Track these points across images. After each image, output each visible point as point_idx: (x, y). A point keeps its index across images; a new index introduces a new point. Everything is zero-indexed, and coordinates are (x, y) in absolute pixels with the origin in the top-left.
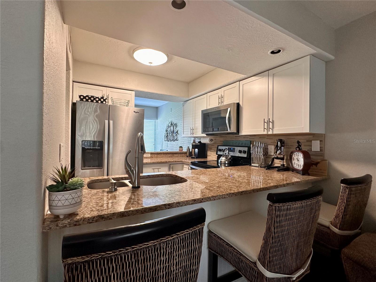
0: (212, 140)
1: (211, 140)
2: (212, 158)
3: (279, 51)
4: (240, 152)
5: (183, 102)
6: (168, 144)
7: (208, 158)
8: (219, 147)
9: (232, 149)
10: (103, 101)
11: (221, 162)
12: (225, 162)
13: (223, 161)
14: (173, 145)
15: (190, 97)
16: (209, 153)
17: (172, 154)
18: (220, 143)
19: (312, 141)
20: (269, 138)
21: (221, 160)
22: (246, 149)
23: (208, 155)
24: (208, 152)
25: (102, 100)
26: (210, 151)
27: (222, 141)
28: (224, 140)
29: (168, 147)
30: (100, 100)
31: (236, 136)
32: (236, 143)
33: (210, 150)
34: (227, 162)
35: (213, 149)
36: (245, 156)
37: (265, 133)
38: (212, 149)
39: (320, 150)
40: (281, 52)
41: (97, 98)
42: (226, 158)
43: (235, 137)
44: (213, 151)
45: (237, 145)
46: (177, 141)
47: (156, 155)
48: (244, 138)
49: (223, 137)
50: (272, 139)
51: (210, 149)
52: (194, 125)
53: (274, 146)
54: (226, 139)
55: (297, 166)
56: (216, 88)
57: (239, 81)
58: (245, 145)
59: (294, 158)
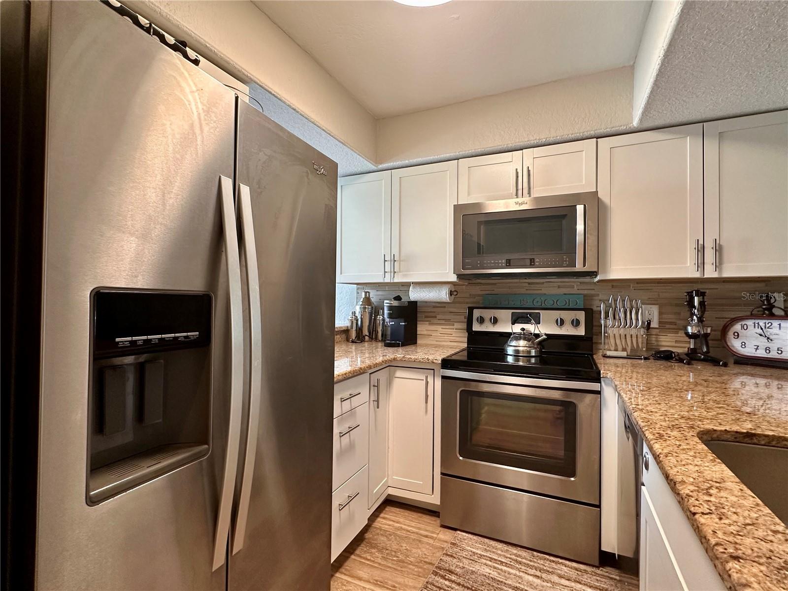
0: (454, 293)
2: (437, 341)
4: (561, 323)
8: (475, 310)
9: (529, 316)
12: (530, 351)
16: (422, 328)
18: (472, 300)
20: (642, 288)
21: (516, 348)
22: (581, 316)
23: (418, 332)
24: (418, 326)
26: (428, 323)
27: (479, 295)
31: (529, 283)
34: (535, 351)
35: (439, 317)
36: (581, 331)
42: (530, 341)
43: (527, 285)
44: (443, 322)
48: (559, 287)
49: (481, 283)
51: (426, 317)
53: (657, 306)
54: (493, 290)
55: (756, 351)
56: (505, 146)
57: (597, 138)
58: (568, 304)
59: (742, 333)
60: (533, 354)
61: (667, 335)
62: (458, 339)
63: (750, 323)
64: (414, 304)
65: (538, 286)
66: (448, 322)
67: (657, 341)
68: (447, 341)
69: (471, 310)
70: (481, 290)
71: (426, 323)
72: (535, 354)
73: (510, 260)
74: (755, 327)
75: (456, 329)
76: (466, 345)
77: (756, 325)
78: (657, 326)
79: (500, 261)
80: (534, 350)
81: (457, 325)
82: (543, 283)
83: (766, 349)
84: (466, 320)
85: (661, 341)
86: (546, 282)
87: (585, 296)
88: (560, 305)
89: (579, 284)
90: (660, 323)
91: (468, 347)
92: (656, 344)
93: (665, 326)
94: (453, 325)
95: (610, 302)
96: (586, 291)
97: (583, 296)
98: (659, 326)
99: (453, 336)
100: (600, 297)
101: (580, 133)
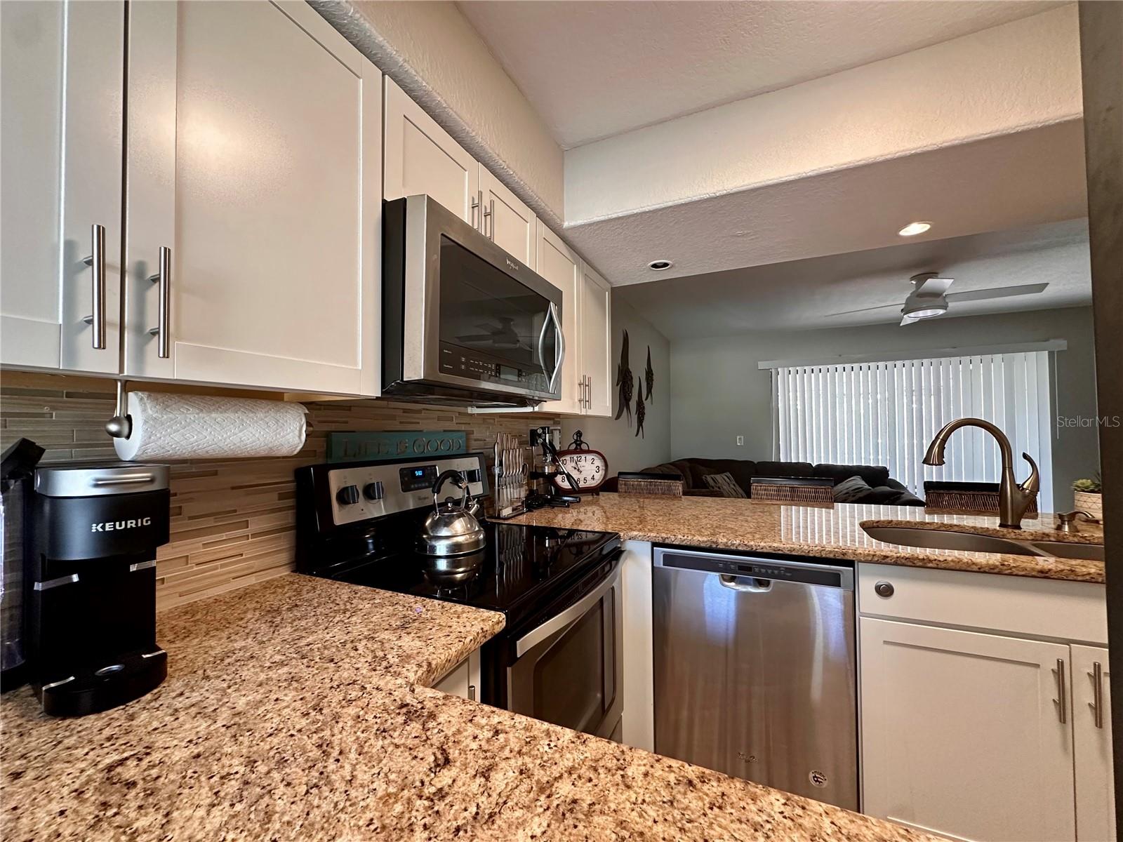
8: (332, 473)
9: (421, 473)
22: (475, 464)
31: (405, 411)
36: (479, 489)
48: (439, 419)
54: (346, 422)
58: (451, 447)
62: (257, 564)
63: (568, 458)
66: (229, 519)
68: (227, 581)
73: (500, 366)
74: (571, 462)
75: (254, 535)
77: (572, 459)
81: (257, 524)
82: (419, 411)
84: (290, 502)
89: (457, 414)
94: (246, 525)
96: (463, 426)
97: (464, 433)
99: (245, 560)
100: (475, 435)
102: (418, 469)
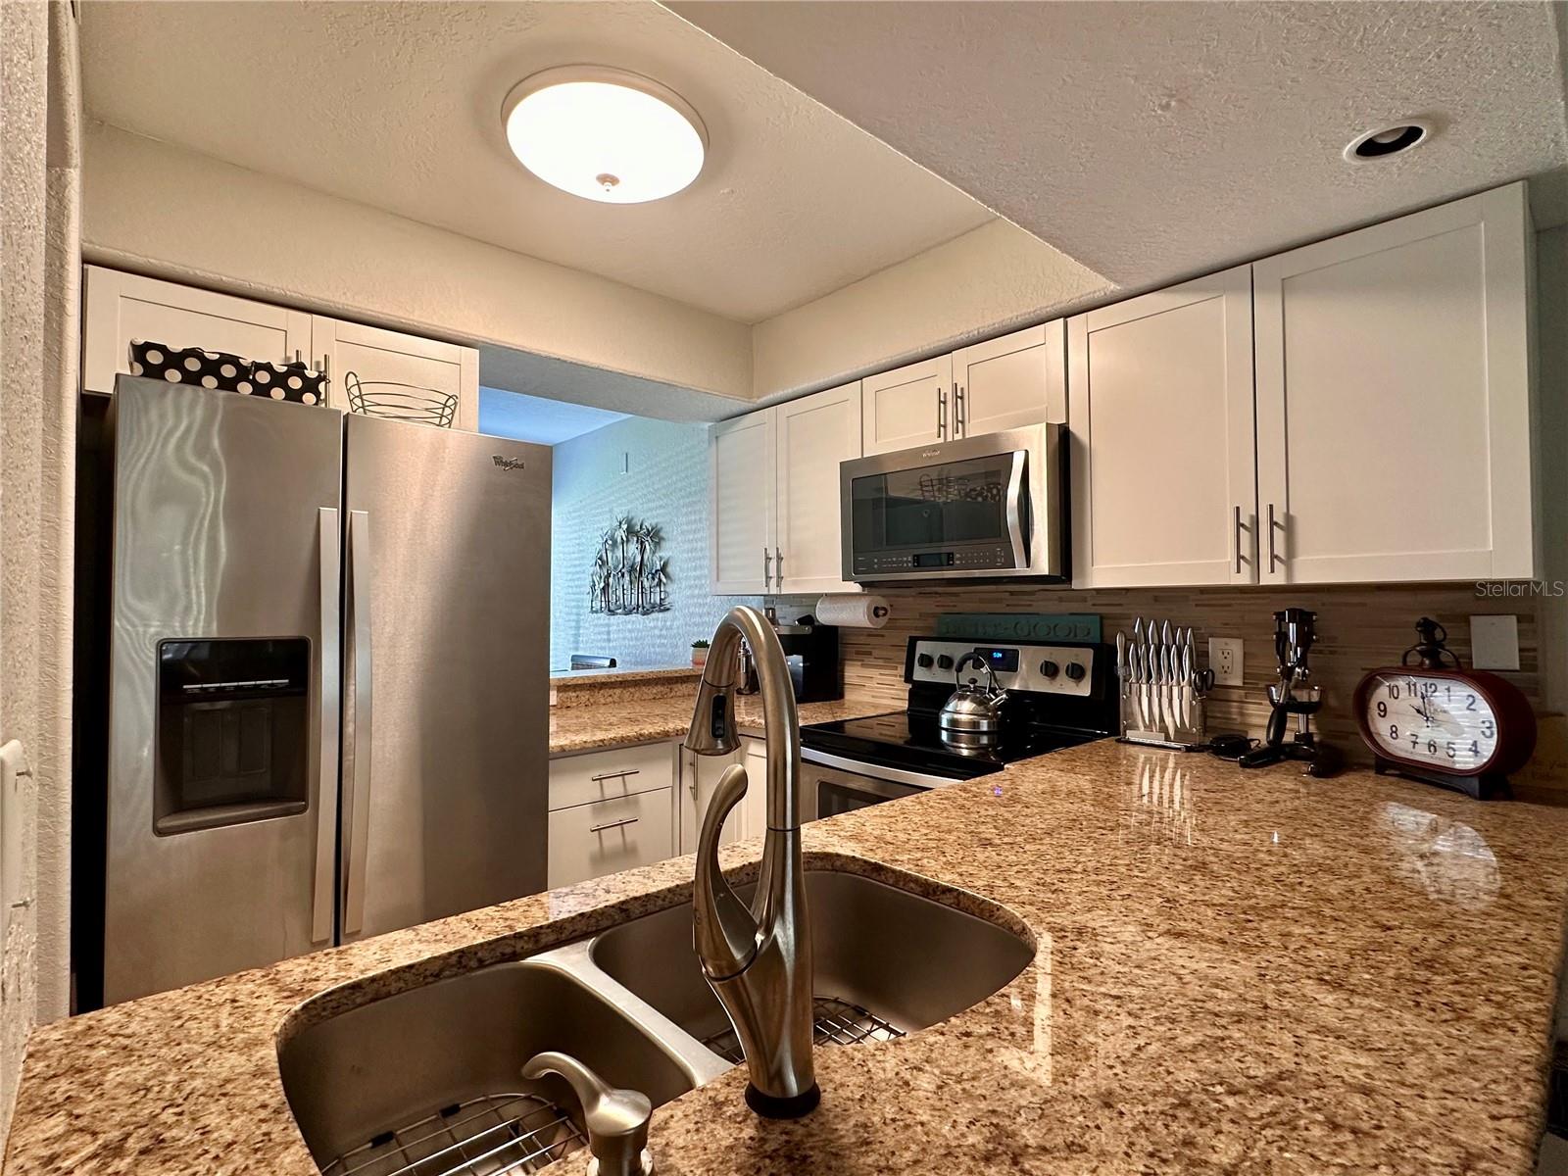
0: (881, 612)
1: (876, 609)
2: (873, 697)
3: (1413, 134)
4: (1050, 670)
5: (707, 421)
6: (608, 625)
7: (850, 696)
8: (919, 643)
9: (1000, 655)
10: (305, 389)
11: (954, 722)
12: (979, 723)
13: (964, 718)
14: (639, 630)
15: (759, 397)
16: (852, 673)
17: (663, 685)
18: (920, 624)
19: (1472, 618)
20: (1207, 602)
21: (956, 716)
22: (1086, 657)
23: (847, 680)
24: (847, 668)
25: (295, 383)
26: (860, 663)
27: (934, 615)
28: (940, 610)
29: (609, 640)
30: (279, 380)
31: (1012, 593)
32: (1017, 624)
33: (860, 657)
34: (989, 723)
35: (877, 652)
36: (1084, 689)
37: (1244, 579)
38: (870, 653)
39: (1521, 665)
40: (1421, 138)
41: (259, 367)
42: (982, 702)
43: (1007, 595)
44: (880, 662)
45: (1026, 633)
46: (661, 615)
47: (585, 696)
48: (1061, 600)
49: (936, 593)
50: (1229, 605)
51: (858, 653)
52: (783, 538)
53: (1240, 641)
54: (955, 606)
55: (1414, 747)
56: (920, 350)
57: (1066, 316)
58: (1072, 635)
59: (1391, 704)
60: (984, 727)
61: (1261, 704)
63: (1401, 683)
64: (832, 631)
65: (1026, 597)
66: (888, 663)
67: (1242, 714)
68: (887, 698)
69: (913, 642)
70: (937, 606)
71: (856, 663)
72: (989, 727)
73: (918, 556)
74: (1410, 695)
75: (893, 676)
76: (905, 705)
77: (1413, 688)
78: (1240, 684)
79: (905, 559)
80: (985, 721)
81: (895, 669)
82: (1032, 593)
83: (1430, 745)
84: (907, 661)
85: (1248, 715)
86: (1039, 590)
87: (1102, 617)
88: (1061, 636)
90: (1245, 676)
91: (908, 709)
92: (1239, 720)
93: (1257, 684)
95: (1136, 631)
97: (1098, 617)
98: (1244, 683)
99: (896, 689)
101: (1029, 313)
102: (997, 651)
